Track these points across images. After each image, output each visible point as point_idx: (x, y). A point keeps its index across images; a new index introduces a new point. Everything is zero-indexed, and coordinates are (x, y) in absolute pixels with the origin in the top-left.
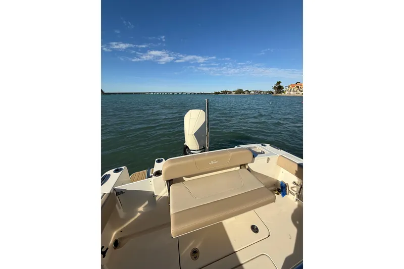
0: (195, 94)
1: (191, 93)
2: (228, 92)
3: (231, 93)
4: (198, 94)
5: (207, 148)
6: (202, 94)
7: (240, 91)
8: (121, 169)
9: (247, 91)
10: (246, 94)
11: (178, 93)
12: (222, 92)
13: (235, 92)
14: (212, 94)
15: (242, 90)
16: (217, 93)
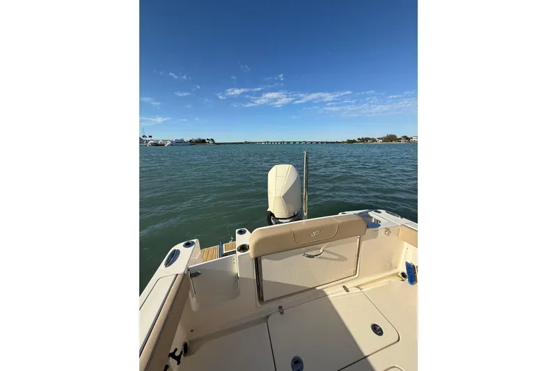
0: (317, 143)
1: (311, 143)
2: (370, 139)
3: (374, 140)
4: (322, 143)
5: (305, 214)
6: (327, 143)
7: (391, 138)
8: (193, 243)
9: (406, 138)
10: (403, 142)
11: (295, 142)
12: (359, 139)
13: (382, 139)
14: (343, 142)
15: (395, 136)
16: (350, 142)
